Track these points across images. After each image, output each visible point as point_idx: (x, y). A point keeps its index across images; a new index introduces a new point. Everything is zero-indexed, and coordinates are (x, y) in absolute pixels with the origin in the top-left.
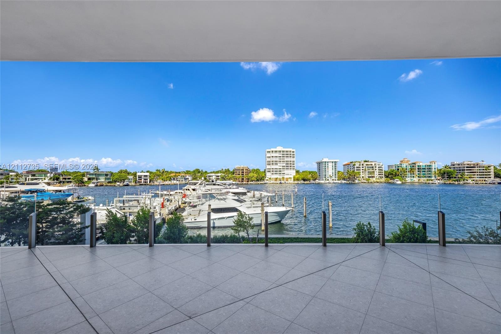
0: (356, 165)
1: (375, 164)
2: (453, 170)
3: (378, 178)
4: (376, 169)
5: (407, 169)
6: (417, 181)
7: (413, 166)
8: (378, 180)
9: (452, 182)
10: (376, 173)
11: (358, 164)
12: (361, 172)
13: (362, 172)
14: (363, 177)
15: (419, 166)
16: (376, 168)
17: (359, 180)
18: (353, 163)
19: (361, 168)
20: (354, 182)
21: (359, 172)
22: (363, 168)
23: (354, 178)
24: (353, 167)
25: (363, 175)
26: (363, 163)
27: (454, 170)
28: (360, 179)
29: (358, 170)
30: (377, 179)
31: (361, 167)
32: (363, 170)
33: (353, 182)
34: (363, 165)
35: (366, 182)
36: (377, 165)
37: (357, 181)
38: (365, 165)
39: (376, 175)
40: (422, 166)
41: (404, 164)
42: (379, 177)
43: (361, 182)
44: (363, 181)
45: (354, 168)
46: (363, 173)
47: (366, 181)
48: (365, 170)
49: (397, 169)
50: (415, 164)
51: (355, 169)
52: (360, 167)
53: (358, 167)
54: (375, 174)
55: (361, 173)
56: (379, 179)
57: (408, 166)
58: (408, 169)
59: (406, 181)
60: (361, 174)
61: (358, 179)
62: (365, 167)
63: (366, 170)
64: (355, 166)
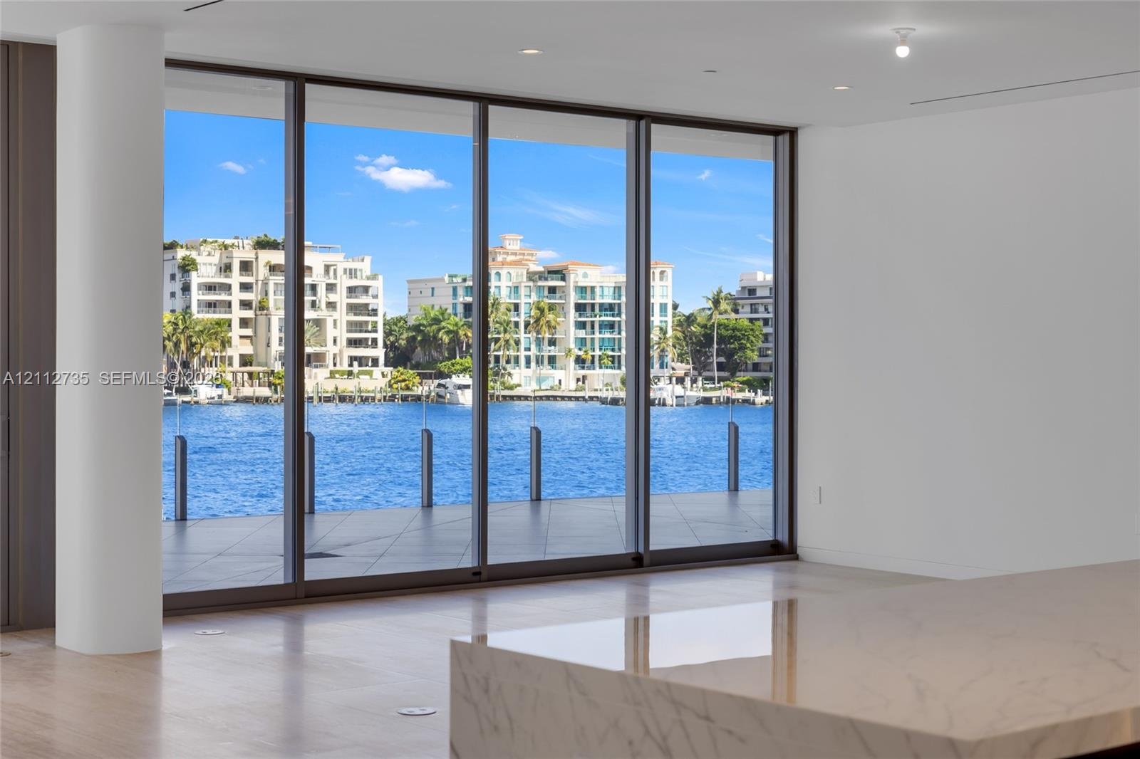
0: (202, 269)
1: (327, 268)
2: (746, 323)
3: (346, 367)
4: (331, 305)
5: (517, 307)
6: (573, 385)
7: (552, 290)
8: (348, 386)
9: (740, 396)
10: (330, 332)
11: (215, 259)
12: (236, 324)
13: (244, 323)
14: (246, 361)
15: (583, 290)
16: (333, 297)
17: (219, 383)
18: (181, 253)
19: (237, 296)
20: (187, 398)
21: (218, 323)
22: (247, 296)
23: (186, 365)
24: (177, 286)
25: (248, 349)
26: (248, 255)
27: (751, 320)
28: (229, 377)
29: (211, 305)
30: (342, 373)
31: (236, 288)
32: (246, 305)
33: (180, 399)
34: (246, 267)
35: (266, 400)
36: (340, 272)
37: (205, 392)
38: (263, 272)
39: (336, 350)
40: (598, 291)
41: (504, 272)
42: (352, 359)
43: (231, 398)
44: (247, 391)
45: (186, 289)
46: (249, 332)
47: (265, 392)
48: (262, 307)
49: (460, 309)
50: (563, 279)
51: (196, 296)
52: (228, 288)
53: (211, 288)
54: (330, 341)
55: (236, 331)
56: (350, 374)
57: (523, 291)
58: (523, 309)
59: (511, 388)
60: (236, 340)
61: (211, 371)
62: (265, 284)
63: (271, 304)
64: (195, 279)
